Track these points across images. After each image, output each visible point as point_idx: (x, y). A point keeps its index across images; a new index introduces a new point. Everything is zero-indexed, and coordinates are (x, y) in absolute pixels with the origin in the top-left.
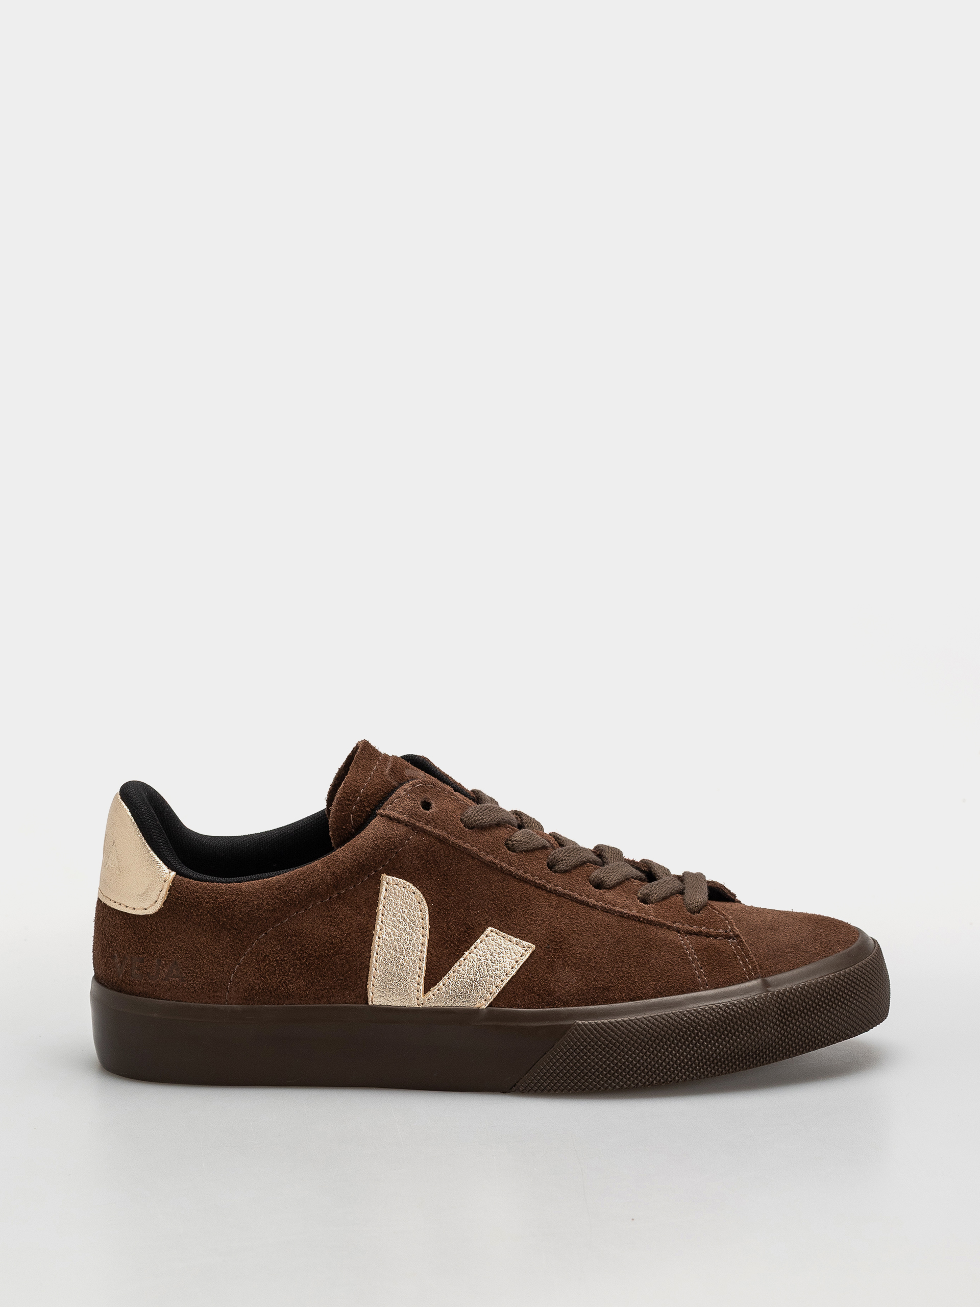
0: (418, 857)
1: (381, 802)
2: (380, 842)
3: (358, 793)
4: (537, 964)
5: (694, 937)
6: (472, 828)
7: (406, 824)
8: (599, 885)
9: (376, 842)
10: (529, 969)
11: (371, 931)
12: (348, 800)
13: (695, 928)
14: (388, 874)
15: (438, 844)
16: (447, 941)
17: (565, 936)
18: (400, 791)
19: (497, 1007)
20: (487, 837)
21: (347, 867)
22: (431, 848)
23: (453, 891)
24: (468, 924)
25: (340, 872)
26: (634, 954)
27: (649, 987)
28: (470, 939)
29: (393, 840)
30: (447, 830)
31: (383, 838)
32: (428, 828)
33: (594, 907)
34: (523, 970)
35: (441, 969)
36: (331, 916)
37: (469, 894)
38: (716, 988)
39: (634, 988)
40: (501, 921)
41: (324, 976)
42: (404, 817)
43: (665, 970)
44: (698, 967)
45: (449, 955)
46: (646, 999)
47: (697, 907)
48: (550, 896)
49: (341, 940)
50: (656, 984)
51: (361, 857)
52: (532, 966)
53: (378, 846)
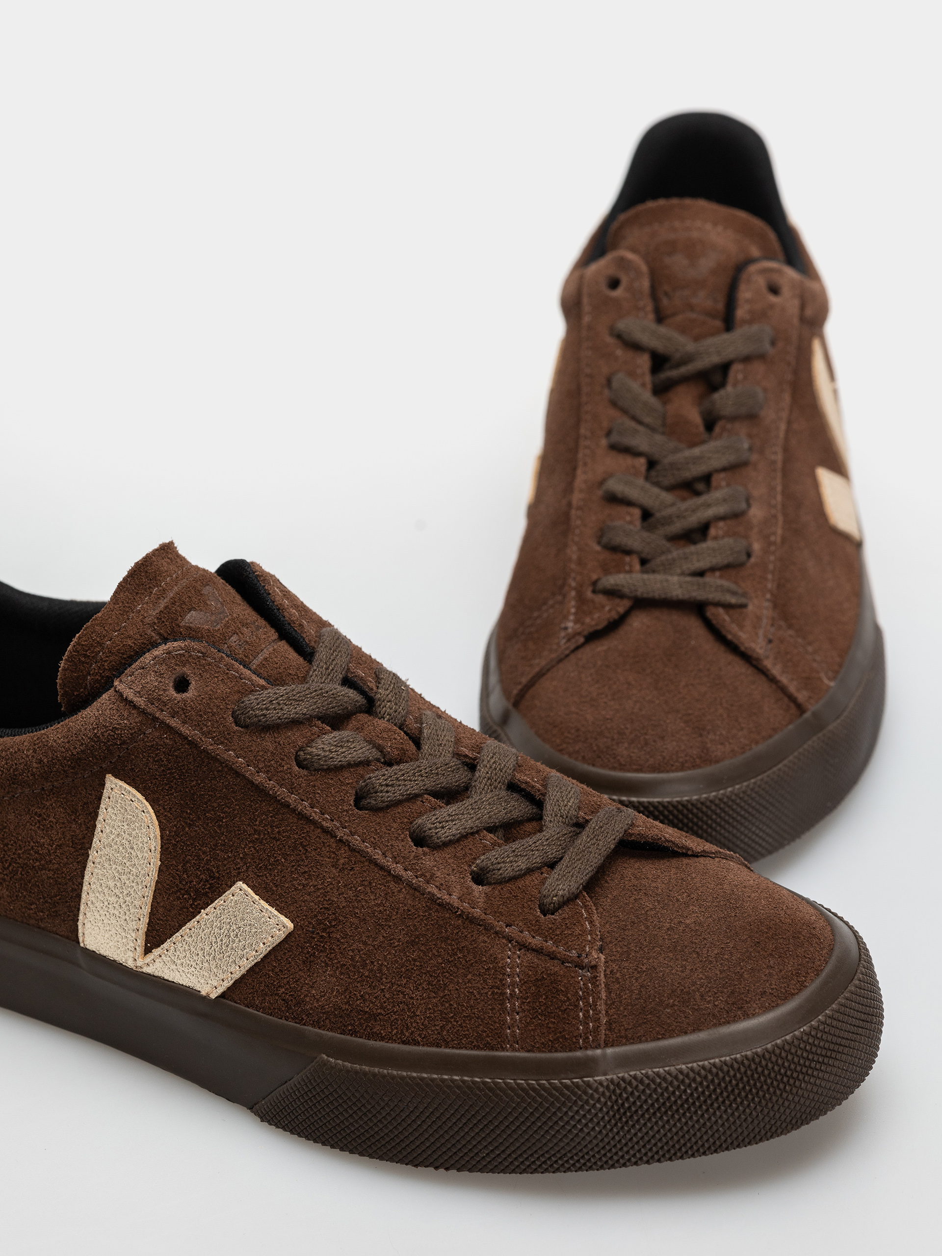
0: (156, 761)
1: (119, 669)
2: (102, 732)
3: (101, 646)
4: (291, 953)
5: (530, 956)
6: (246, 727)
7: (143, 712)
8: (420, 840)
9: (95, 731)
10: (280, 958)
11: (87, 849)
12: (85, 656)
13: (537, 941)
14: (116, 776)
15: (187, 746)
16: (181, 889)
17: (341, 918)
18: (147, 658)
19: (230, 1000)
20: (268, 742)
21: (57, 757)
22: (175, 751)
23: (199, 819)
24: (212, 871)
25: (48, 762)
26: (428, 969)
27: (433, 1028)
28: (213, 892)
29: (119, 732)
30: (202, 729)
31: (106, 727)
32: (174, 723)
33: (398, 879)
34: (272, 957)
35: (168, 927)
36: (40, 815)
37: (220, 827)
38: (529, 1051)
39: (412, 1024)
40: (258, 876)
41: (30, 892)
42: (140, 701)
43: (464, 1006)
44: (513, 1009)
45: (181, 909)
46: (423, 1045)
47: (554, 903)
48: (340, 849)
49: (49, 851)
50: (444, 1025)
51: (75, 748)
52: (285, 954)
53: (98, 737)
